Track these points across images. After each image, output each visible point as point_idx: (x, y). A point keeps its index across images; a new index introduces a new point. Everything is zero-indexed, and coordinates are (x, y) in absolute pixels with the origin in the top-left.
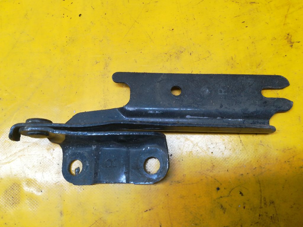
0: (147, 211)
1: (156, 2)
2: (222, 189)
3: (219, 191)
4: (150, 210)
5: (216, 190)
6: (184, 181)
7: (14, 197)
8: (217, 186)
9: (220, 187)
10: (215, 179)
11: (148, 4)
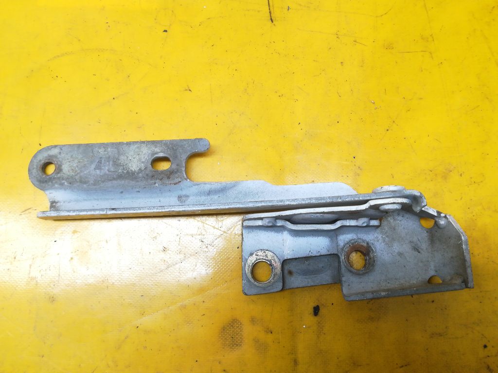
0: (403, 366)
1: (421, 99)
2: (489, 347)
3: (486, 349)
4: (406, 365)
5: (483, 348)
6: (446, 335)
7: (233, 337)
8: (484, 343)
9: (487, 345)
10: (483, 335)
11: (410, 100)
